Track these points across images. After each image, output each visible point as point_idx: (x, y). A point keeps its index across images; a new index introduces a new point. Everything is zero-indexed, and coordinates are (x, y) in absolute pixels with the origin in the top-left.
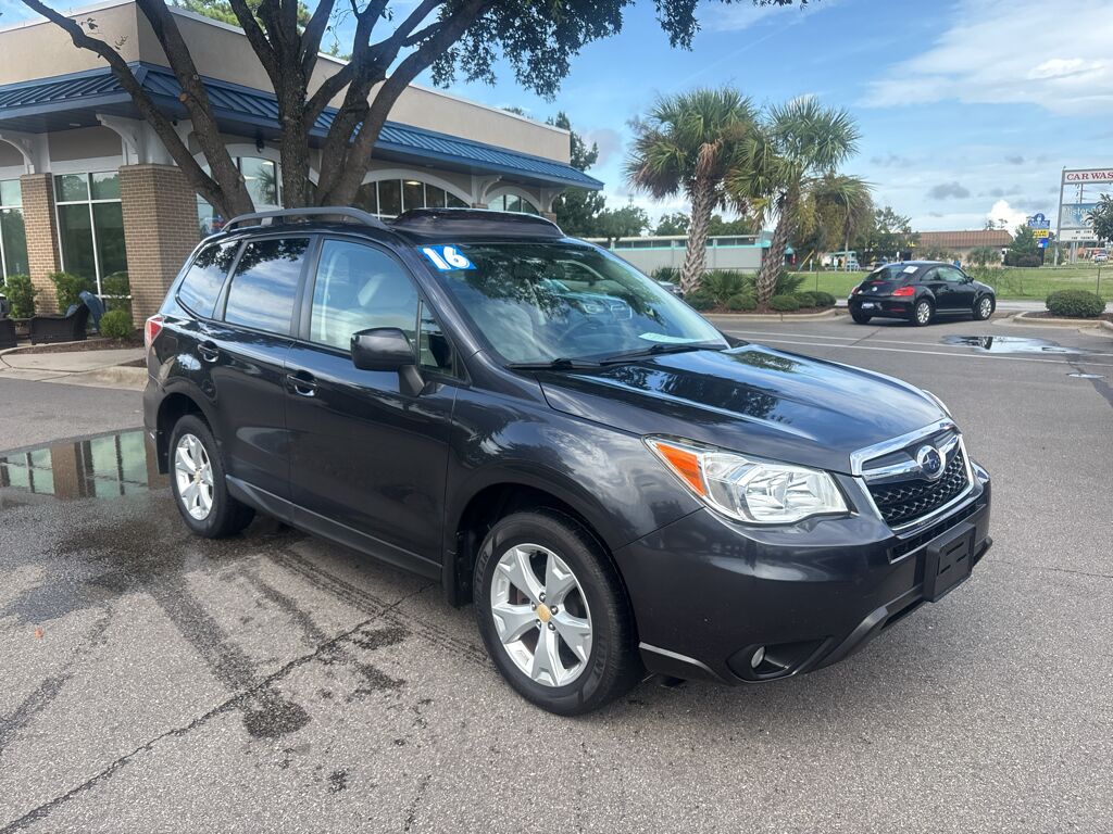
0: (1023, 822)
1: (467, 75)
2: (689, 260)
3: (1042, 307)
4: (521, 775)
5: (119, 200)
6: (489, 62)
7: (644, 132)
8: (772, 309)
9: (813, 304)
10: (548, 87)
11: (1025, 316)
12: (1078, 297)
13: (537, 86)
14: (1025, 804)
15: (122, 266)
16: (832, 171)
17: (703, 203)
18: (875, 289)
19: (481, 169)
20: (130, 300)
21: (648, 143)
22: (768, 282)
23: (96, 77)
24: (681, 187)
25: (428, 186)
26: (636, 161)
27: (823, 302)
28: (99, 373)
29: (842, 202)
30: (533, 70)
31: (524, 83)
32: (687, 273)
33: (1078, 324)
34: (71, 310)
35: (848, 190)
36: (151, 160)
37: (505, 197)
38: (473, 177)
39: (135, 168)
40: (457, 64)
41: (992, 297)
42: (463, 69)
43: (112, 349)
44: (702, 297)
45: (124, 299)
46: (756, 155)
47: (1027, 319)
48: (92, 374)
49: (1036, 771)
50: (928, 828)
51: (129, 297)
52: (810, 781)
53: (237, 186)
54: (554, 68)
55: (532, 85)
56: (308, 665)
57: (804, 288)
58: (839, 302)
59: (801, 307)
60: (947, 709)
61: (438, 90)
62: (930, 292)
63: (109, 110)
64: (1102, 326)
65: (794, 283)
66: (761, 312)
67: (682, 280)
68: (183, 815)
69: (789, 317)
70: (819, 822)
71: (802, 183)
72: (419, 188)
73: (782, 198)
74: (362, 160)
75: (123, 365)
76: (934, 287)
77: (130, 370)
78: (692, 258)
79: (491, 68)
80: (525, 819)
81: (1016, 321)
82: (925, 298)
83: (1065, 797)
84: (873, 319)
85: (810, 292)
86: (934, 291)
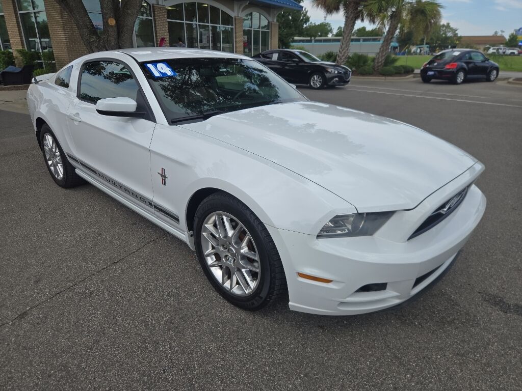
2: (341, 48)
8: (381, 74)
9: (402, 72)
11: (514, 80)
17: (351, 17)
18: (436, 64)
20: (55, 63)
22: (380, 60)
24: (341, 8)
25: (213, 8)
27: (408, 71)
29: (424, 14)
32: (340, 55)
35: (428, 8)
37: (251, 14)
38: (235, 2)
45: (50, 63)
47: (514, 81)
51: (53, 62)
57: (398, 64)
58: (416, 71)
59: (396, 73)
62: (464, 65)
65: (395, 60)
66: (375, 76)
67: (338, 58)
69: (389, 79)
71: (404, 5)
72: (207, 7)
73: (392, 15)
76: (467, 63)
78: (343, 46)
81: (509, 83)
82: (462, 69)
84: (433, 80)
85: (401, 66)
86: (467, 65)
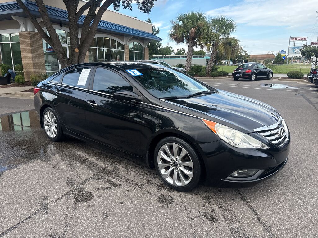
0: (306, 222)
1: (123, 7)
2: (187, 61)
3: (286, 76)
4: (159, 212)
5: (19, 42)
6: (130, 3)
7: (175, 24)
8: (211, 76)
9: (222, 75)
10: (147, 11)
11: (281, 78)
12: (296, 73)
13: (144, 10)
14: (306, 217)
15: (21, 62)
16: (228, 36)
17: (191, 45)
18: (240, 70)
19: (127, 34)
20: (23, 72)
21: (176, 27)
22: (210, 68)
23: (11, 4)
24: (185, 40)
25: (111, 39)
26: (172, 33)
27: (225, 74)
28: (15, 94)
29: (231, 45)
30: (143, 5)
31: (140, 10)
32: (186, 66)
33: (296, 80)
34: (6, 75)
35: (233, 42)
36: (28, 30)
37: (134, 43)
38: (124, 37)
39: (24, 32)
40: (121, 3)
41: (272, 73)
42: (123, 5)
43: (18, 87)
44: (191, 72)
45: (21, 72)
46: (207, 32)
48: (13, 94)
49: (307, 207)
50: (280, 224)
52: (244, 212)
53: (56, 38)
54: (149, 5)
55: (143, 10)
56: (91, 180)
57: (219, 70)
58: (229, 74)
59: (219, 75)
60: (279, 190)
61: (115, 11)
62: (255, 71)
63: (16, 14)
64: (303, 81)
65: (217, 69)
66: (208, 77)
67: (185, 67)
68: (59, 226)
69: (216, 78)
70: (248, 223)
71: (219, 40)
72: (109, 40)
73: (213, 44)
74: (94, 31)
75: (22, 91)
77: (25, 93)
78: (188, 61)
79: (131, 5)
80: (163, 225)
81: (279, 80)
82: (254, 73)
83: (316, 214)
84: (239, 79)
85: (221, 71)
86: (256, 71)
